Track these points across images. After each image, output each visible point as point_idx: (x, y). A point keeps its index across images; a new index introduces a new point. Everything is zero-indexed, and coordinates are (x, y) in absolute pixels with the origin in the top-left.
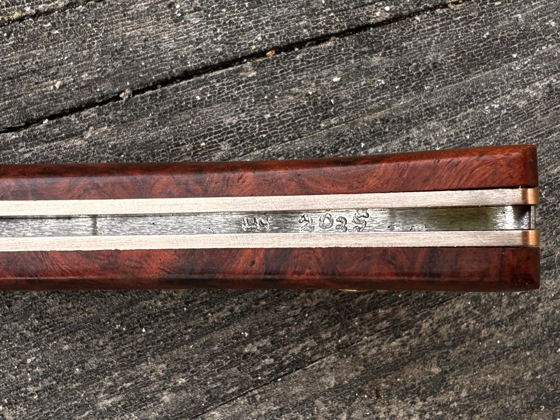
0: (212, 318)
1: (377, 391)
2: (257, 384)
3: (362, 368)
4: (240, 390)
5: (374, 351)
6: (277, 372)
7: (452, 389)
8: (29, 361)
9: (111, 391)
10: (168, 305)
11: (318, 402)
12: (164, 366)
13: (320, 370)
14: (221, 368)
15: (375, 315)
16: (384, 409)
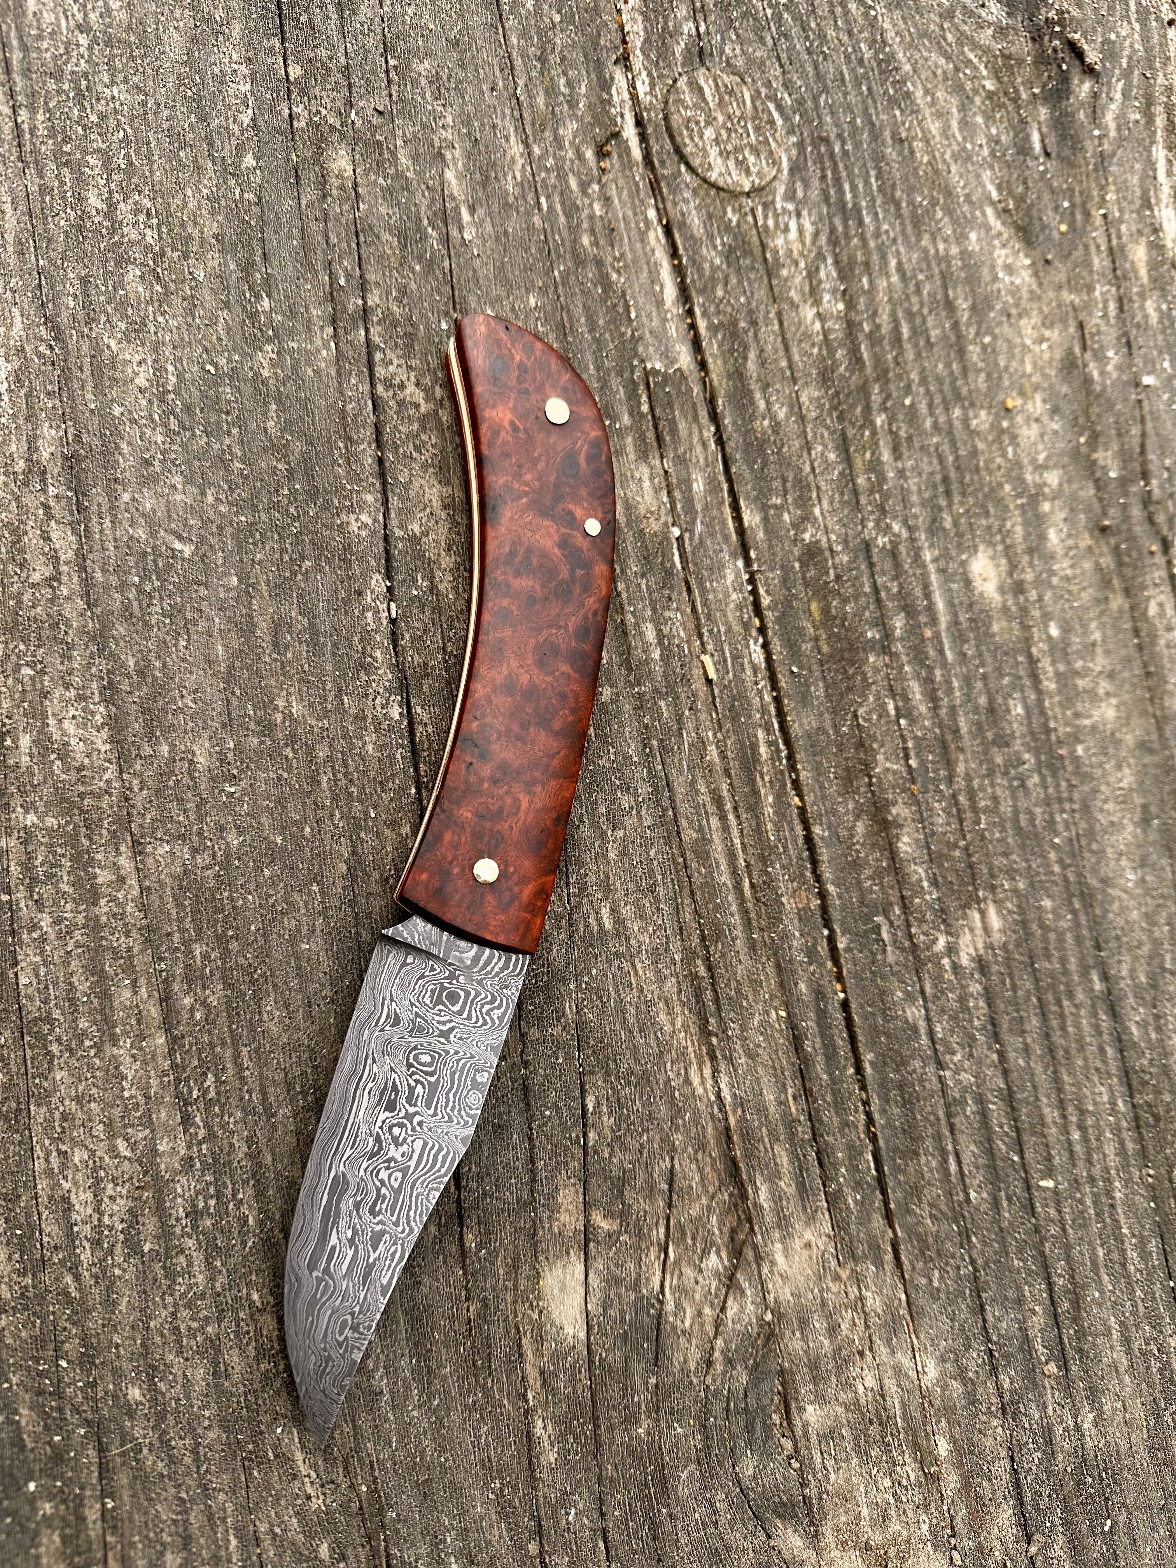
0: (244, 1051)
1: (142, 1188)
2: (178, 1081)
3: (167, 1176)
4: (177, 1065)
5: (179, 1190)
6: (184, 1100)
7: (125, 1261)
9: (206, 956)
11: (147, 1131)
12: (216, 1003)
13: (175, 1138)
14: (200, 1051)
15: (211, 1197)
16: (124, 1192)
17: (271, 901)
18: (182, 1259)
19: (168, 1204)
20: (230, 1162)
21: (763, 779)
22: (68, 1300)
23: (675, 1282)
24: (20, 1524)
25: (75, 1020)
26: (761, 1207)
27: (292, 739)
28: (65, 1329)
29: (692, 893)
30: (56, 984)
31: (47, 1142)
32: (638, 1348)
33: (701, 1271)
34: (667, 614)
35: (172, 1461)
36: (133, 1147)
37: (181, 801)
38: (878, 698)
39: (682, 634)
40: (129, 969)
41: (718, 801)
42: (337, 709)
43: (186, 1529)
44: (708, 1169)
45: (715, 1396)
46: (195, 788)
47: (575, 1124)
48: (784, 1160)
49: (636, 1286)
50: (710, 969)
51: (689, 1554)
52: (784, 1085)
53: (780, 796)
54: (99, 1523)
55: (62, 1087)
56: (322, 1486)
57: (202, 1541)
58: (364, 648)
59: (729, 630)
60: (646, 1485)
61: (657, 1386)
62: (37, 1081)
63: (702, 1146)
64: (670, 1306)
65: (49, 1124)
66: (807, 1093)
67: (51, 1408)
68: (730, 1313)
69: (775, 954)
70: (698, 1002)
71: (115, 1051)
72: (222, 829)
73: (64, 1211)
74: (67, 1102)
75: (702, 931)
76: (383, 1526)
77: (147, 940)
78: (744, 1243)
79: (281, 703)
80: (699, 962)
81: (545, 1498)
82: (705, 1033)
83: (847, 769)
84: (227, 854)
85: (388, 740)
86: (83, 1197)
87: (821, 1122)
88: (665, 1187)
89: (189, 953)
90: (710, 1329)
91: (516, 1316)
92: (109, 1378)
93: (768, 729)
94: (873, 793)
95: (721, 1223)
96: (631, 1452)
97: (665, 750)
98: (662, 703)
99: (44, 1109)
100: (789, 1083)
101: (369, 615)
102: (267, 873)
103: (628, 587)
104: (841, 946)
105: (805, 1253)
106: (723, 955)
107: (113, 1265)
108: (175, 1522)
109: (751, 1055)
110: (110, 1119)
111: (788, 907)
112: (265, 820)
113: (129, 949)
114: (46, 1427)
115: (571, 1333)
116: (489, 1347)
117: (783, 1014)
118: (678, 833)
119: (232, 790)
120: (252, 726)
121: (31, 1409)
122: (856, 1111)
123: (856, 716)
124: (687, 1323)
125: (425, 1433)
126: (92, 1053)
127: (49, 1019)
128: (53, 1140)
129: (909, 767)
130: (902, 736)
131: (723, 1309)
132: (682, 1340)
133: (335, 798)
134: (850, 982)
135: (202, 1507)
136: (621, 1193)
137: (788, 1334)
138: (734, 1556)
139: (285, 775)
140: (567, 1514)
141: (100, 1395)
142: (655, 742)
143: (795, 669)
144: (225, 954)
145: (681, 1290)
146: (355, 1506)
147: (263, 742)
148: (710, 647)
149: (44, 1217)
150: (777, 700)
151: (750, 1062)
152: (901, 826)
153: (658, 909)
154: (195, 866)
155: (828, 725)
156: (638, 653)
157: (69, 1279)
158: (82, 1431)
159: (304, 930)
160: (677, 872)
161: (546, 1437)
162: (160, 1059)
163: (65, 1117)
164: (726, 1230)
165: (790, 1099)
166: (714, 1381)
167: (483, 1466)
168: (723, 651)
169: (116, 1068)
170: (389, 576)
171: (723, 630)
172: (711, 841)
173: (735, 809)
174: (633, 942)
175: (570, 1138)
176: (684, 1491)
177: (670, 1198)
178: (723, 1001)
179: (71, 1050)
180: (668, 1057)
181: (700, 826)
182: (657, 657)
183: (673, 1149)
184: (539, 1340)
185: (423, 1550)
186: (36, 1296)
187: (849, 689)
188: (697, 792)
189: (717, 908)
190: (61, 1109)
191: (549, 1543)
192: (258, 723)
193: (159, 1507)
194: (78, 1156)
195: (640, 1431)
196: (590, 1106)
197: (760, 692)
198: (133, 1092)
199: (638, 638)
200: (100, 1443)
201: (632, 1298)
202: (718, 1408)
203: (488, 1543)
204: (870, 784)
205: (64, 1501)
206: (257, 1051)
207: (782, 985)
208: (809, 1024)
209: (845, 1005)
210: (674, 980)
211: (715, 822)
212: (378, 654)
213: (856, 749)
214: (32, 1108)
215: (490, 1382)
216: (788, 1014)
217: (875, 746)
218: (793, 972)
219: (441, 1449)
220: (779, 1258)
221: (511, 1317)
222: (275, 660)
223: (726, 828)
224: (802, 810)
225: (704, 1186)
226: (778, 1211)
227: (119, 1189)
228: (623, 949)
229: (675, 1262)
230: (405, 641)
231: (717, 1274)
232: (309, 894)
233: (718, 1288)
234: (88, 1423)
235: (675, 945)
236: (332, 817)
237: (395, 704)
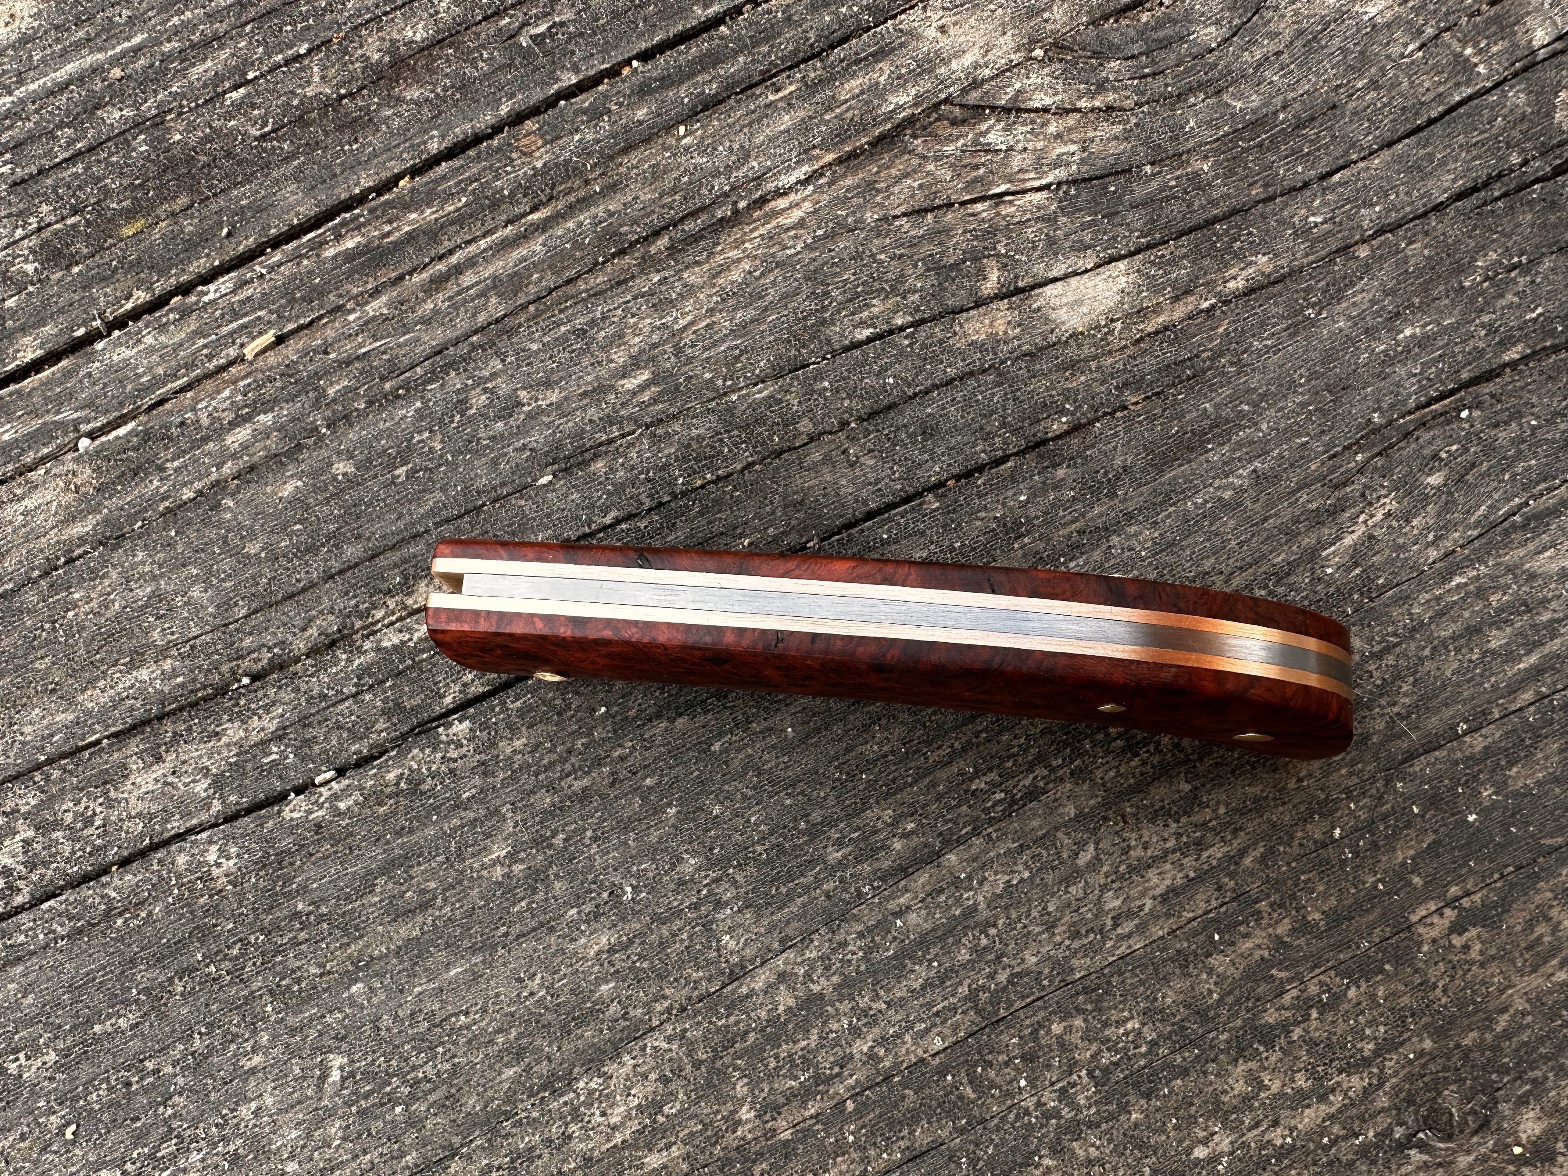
0: (933, 757)
1: (1123, 817)
2: (991, 822)
3: (1102, 793)
4: (974, 829)
5: (1112, 774)
6: (1010, 806)
7: (1208, 806)
8: (753, 819)
9: (839, 844)
10: (885, 748)
11: (1060, 835)
12: (890, 812)
13: (1056, 800)
14: (950, 809)
15: (1107, 735)
16: (1134, 836)
17: (750, 793)
19: (1131, 781)
21: (389, 234)
22: (1271, 851)
23: (1032, 175)
24: (1513, 815)
25: (964, 966)
26: (917, 96)
27: (540, 842)
28: (1301, 845)
29: (569, 281)
30: (930, 1005)
31: (1109, 944)
32: (1118, 197)
33: (1010, 149)
34: (205, 421)
35: (1398, 677)
36: (1081, 845)
37: (663, 945)
38: (229, 116)
39: (226, 393)
40: (883, 926)
41: (439, 282)
42: (482, 802)
43: (1461, 636)
44: (894, 172)
45: (1143, 93)
46: (642, 934)
47: (894, 345)
48: (854, 85)
49: (1050, 220)
50: (657, 234)
51: (1318, 75)
52: (767, 106)
53: (406, 206)
54: (1483, 731)
55: (1043, 950)
56: (1370, 504)
57: (1466, 614)
58: (389, 797)
59: (199, 333)
60: (1260, 145)
61: (1152, 164)
62: (1046, 982)
63: (870, 186)
64: (1061, 173)
65: (1089, 950)
66: (767, 77)
67: (1387, 828)
68: (1048, 101)
69: (612, 158)
70: (702, 237)
71: (982, 906)
72: (681, 883)
73: (1177, 895)
74: (1058, 939)
75: (614, 256)
76: (1390, 423)
77: (844, 917)
78: (962, 106)
79: (498, 872)
80: (653, 250)
81: (1307, 255)
82: (736, 218)
83: (340, 129)
84: (712, 864)
85: (502, 725)
86: (1155, 880)
87: (797, 50)
88: (930, 216)
89: (841, 864)
90: (1071, 120)
91: (1126, 347)
92: (1335, 776)
93: (322, 244)
94: (360, 89)
95: (950, 139)
96: (1232, 172)
97: (393, 370)
98: (331, 391)
99: (1075, 962)
100: (762, 101)
101: (342, 806)
102: (717, 810)
103: (185, 484)
104: (574, 80)
105: (952, 31)
106: (636, 222)
107: (1217, 817)
108: (1458, 650)
109: (745, 156)
110: (1060, 883)
111: (546, 157)
112: (654, 837)
113: (861, 935)
114: (1408, 826)
115: (1123, 279)
116: (1168, 366)
117: (682, 129)
118: (497, 321)
119: (629, 889)
120: (541, 896)
121: (1394, 850)
122: (769, 12)
123: (264, 137)
124: (1073, 148)
125: (1281, 409)
126: (993, 931)
127: (973, 997)
128: (1105, 938)
129: (310, 51)
130: (271, 71)
131: (1046, 110)
132: (1094, 148)
133: (599, 763)
134: (617, 56)
135: (1433, 627)
136: (955, 266)
137: (1049, 27)
138: (1305, 25)
139: (589, 833)
140: (1316, 225)
141: (1357, 780)
142: (388, 386)
143: (225, 231)
144: (829, 822)
145: (1039, 166)
146: (1379, 462)
147: (556, 875)
148: (232, 352)
149: (1191, 915)
150: (276, 243)
151: (753, 154)
152: (393, 42)
153: (603, 319)
154: (737, 898)
155: (289, 169)
156: (273, 443)
157: (1247, 861)
158: (1399, 785)
159: (772, 740)
160: (548, 308)
161: (1244, 273)
162: (974, 851)
163: (1075, 935)
164: (955, 132)
165: (781, 94)
166: (1127, 98)
167: (1295, 334)
168: (232, 333)
169: (1001, 896)
170: (281, 798)
171: (201, 342)
172: (495, 277)
173: (441, 258)
174: (655, 338)
175: (911, 345)
176: (1255, 101)
177: (939, 207)
178: (691, 206)
179: (998, 958)
180: (781, 256)
181: (479, 296)
182: (270, 416)
183: (885, 219)
184: (1142, 313)
185: (1401, 370)
186: (1277, 891)
187: (229, 155)
188: (436, 312)
189: (578, 245)
190: (1067, 942)
191: (1353, 236)
192: (534, 891)
193: (1448, 673)
194: (1113, 903)
195: (1206, 168)
196: (868, 332)
197: (272, 269)
198: (1021, 867)
199: (252, 450)
200: (1405, 761)
201: (1065, 219)
202: (1156, 85)
203: (1373, 302)
204: (350, 95)
205: (1475, 778)
206: (929, 743)
207: (647, 140)
208: (684, 93)
209: (645, 56)
210: (686, 275)
211: (468, 279)
212: (391, 776)
213: (308, 124)
214: (1078, 976)
215: (1205, 355)
216: (681, 123)
217: (295, 102)
218: (626, 130)
219: (1293, 385)
220: (968, 59)
221: (1128, 352)
222: (445, 900)
223: (471, 263)
224: (414, 172)
225: (915, 171)
226: (916, 75)
227: (1133, 843)
228: (668, 348)
229: (1010, 181)
230: (362, 747)
231: (1008, 128)
232: (726, 751)
233: (1024, 124)
234: (1388, 782)
235: (642, 284)
236: (622, 759)
237: (451, 732)
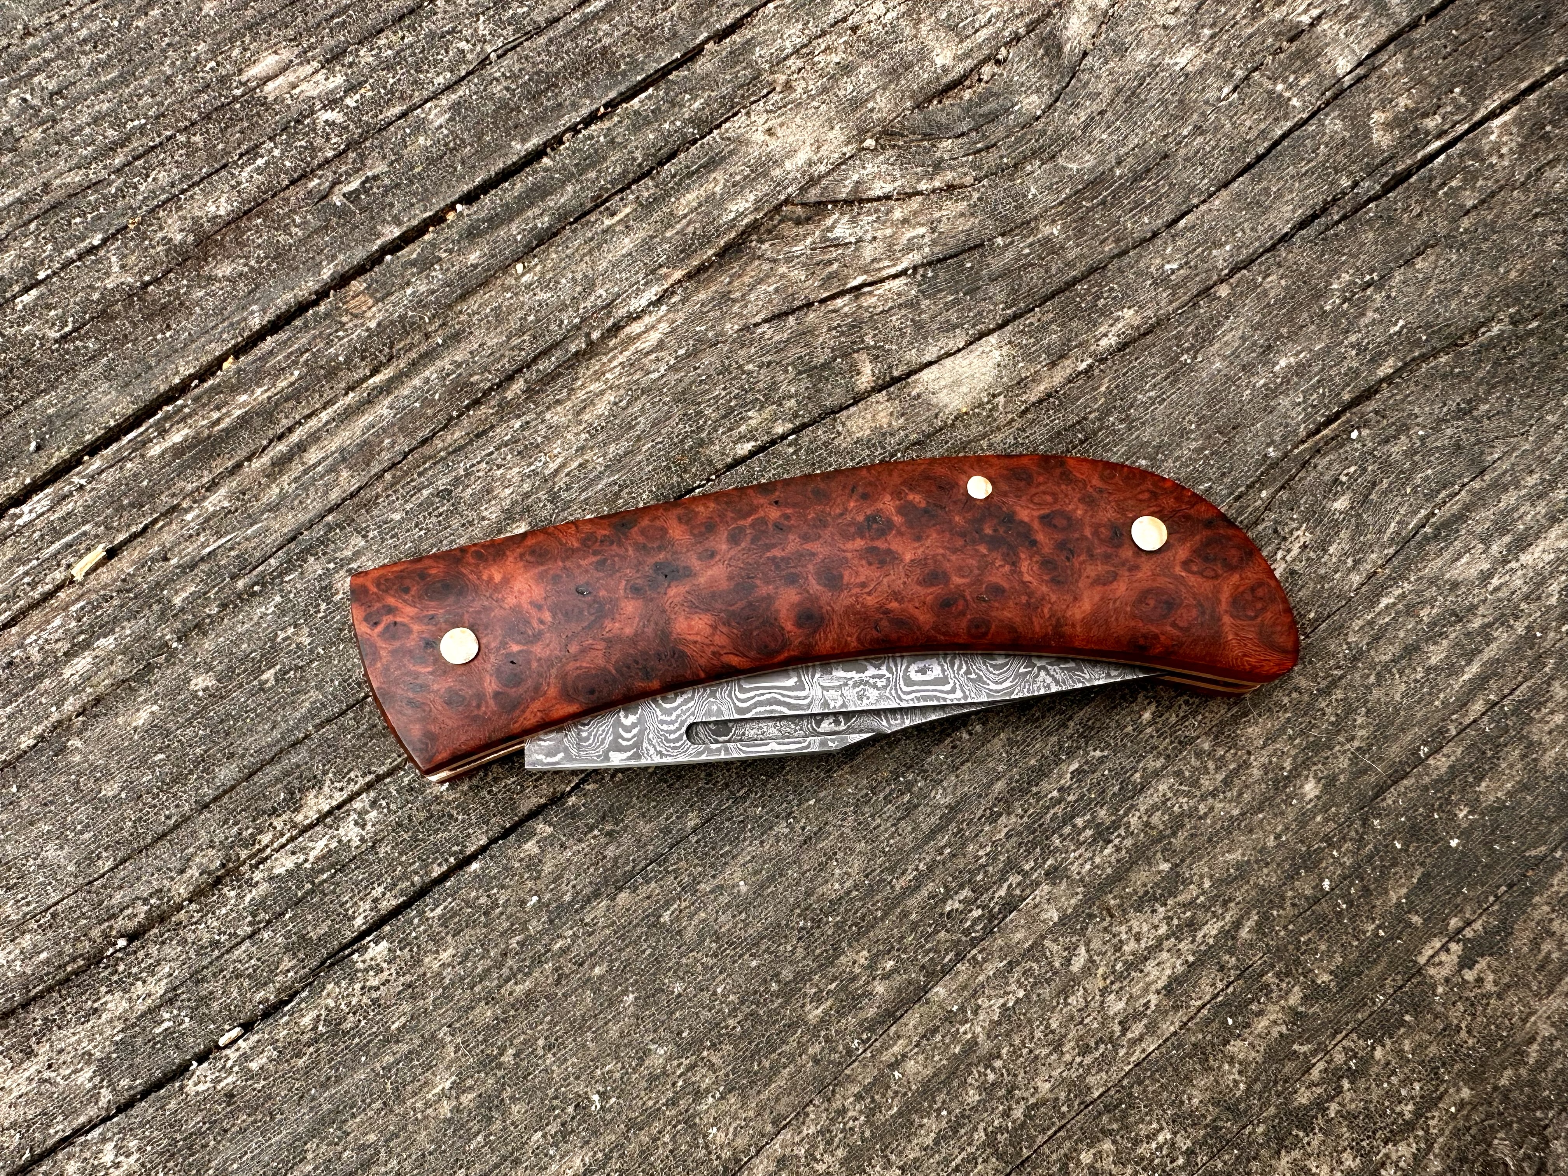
17: (711, 961)
18: (1155, 819)
19: (1109, 871)
20: (1028, 827)
21: (218, 421)
22: (1265, 918)
23: (886, 263)
24: (1493, 832)
25: (974, 1109)
26: (756, 202)
27: (489, 1063)
28: (1294, 905)
29: (424, 442)
30: (947, 1161)
31: (1122, 1052)
32: (975, 273)
33: (860, 240)
34: (36, 656)
35: (1350, 710)
36: (1071, 949)
37: (645, 1153)
38: (22, 321)
39: (57, 622)
40: (881, 1082)
41: (281, 463)
42: (414, 1030)
43: (1402, 657)
44: (746, 280)
45: (980, 168)
46: (619, 1146)
47: (778, 455)
48: (690, 198)
49: (914, 304)
50: (510, 378)
51: (1145, 129)
52: (604, 232)
53: (235, 389)
54: (1445, 750)
55: (1056, 1073)
56: (1285, 539)
57: (1402, 634)
58: (308, 1045)
59: (17, 560)
60: (1103, 202)
61: (1003, 235)
62: (1064, 1109)
63: (725, 298)
64: (915, 257)
65: (1103, 1063)
66: (599, 203)
67: (1374, 869)
68: (888, 188)
69: (450, 307)
70: (560, 375)
71: (981, 1038)
72: (653, 1079)
73: (1180, 984)
74: (1068, 1058)
75: (468, 408)
76: (1286, 455)
77: (838, 1081)
78: (804, 205)
79: (446, 1109)
80: (509, 395)
81: (1171, 302)
82: (591, 350)
83: (149, 318)
84: (682, 1050)
85: (424, 938)
86: (1155, 973)
87: (625, 172)
88: (791, 320)
89: (823, 1021)
90: (915, 203)
91: (1013, 420)
92: (1311, 826)
93: (145, 443)
94: (166, 273)
95: (797, 239)
96: (1081, 232)
97: (244, 566)
98: (177, 601)
99: (1091, 1080)
100: (598, 228)
101: (254, 1066)
102: (678, 988)
103: (22, 731)
104: (397, 232)
105: (780, 132)
106: (486, 369)
107: (1204, 893)
108: (1401, 673)
109: (590, 285)
110: (1058, 995)
111: (380, 316)
112: (614, 1031)
113: (859, 1097)
114: (1394, 864)
115: (997, 353)
116: (1059, 433)
117: (519, 267)
118: (352, 496)
119: (596, 1097)
120: (497, 1126)
121: (1386, 892)
122: (590, 137)
123: (64, 338)
124: (922, 230)
125: (1178, 458)
126: (998, 1064)
127: (991, 1141)
128: (1116, 1047)
129: (104, 241)
130: (64, 267)
131: (888, 197)
132: (942, 228)
133: (538, 960)
134: (438, 204)
135: (1372, 653)
136: (825, 366)
137: (875, 116)
138: (1121, 81)
139: (541, 1042)
140: (1173, 272)
141: (1334, 826)
142: (240, 584)
143: (33, 446)
144: (802, 977)
145: (891, 253)
146: (1284, 495)
147: (512, 1098)
148: (59, 575)
149: (1199, 1003)
150: (94, 449)
151: (598, 282)
152: (196, 220)
153: (468, 475)
154: (716, 1082)
155: (97, 368)
156: (119, 669)
157: (1244, 933)
158: (1376, 822)
159: (724, 899)
160: (406, 474)
161: (1114, 329)
162: (961, 979)
163: (1085, 1050)
164: (801, 231)
165: (616, 218)
166: (966, 174)
167: (1176, 381)
168: (55, 556)
169: (999, 1023)
170: (183, 1070)
171: (21, 570)
172: (342, 450)
173: (280, 437)
174: (526, 487)
175: (795, 452)
176: (1089, 161)
177: (800, 308)
178: (542, 345)
179: (1010, 1092)
180: (645, 381)
181: (329, 471)
182: (111, 639)
183: (746, 328)
184: (1022, 384)
185: (1284, 402)
186: (1280, 959)
187: (27, 362)
188: (283, 496)
189: (427, 402)
190: (1078, 1059)
191: (1210, 278)
192: (490, 1120)
193: (1397, 698)
194: (1116, 1006)
195: (1056, 232)
196: (749, 446)
197: (92, 478)
198: (1014, 987)
199: (95, 680)
200: (1376, 796)
201: (927, 302)
202: (990, 159)
203: (1243, 339)
204: (156, 281)
205: (1448, 801)
206: (892, 870)
207: (484, 284)
208: (516, 230)
209: (469, 198)
210: (548, 416)
211: (313, 455)
212: (306, 1021)
213: (112, 318)
214: (1096, 1094)
215: (1092, 416)
216: (518, 260)
217: (96, 296)
218: (460, 275)
219: (1184, 433)
220: (801, 158)
221: (1016, 425)
222: (390, 1153)
223: (314, 438)
224: (238, 351)
225: (768, 276)
226: (750, 181)
227: (1124, 937)
228: (542, 495)
229: (866, 272)
230: (269, 994)
231: (853, 221)
232: (678, 919)
233: (869, 213)
234: (1365, 822)
235: (503, 433)
236: (564, 951)
237: (367, 956)
